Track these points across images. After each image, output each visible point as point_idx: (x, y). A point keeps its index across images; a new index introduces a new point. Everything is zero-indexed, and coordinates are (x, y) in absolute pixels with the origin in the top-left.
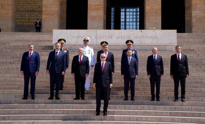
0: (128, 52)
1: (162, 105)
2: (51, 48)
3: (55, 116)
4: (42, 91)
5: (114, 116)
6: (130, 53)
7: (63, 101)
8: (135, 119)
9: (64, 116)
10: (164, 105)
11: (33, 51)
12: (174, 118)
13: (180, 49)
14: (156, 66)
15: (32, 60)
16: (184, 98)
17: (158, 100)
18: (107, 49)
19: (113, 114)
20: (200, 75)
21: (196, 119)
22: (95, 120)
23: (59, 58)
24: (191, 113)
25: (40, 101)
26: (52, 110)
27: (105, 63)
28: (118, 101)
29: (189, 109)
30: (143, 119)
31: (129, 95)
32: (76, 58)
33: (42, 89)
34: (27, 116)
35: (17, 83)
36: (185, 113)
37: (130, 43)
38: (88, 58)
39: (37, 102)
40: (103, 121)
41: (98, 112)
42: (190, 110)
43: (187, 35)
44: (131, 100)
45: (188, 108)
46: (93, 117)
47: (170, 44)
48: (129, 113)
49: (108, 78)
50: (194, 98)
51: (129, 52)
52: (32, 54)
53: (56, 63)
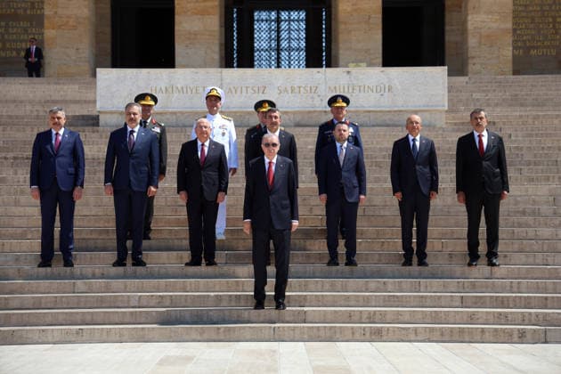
0: (337, 128)
1: (434, 276)
2: (91, 122)
3: (140, 312)
4: (91, 244)
5: (305, 309)
6: (344, 131)
7: (157, 269)
8: (365, 316)
9: (164, 312)
10: (440, 278)
11: (63, 129)
12: (474, 313)
13: (484, 120)
14: (417, 167)
15: (63, 156)
16: (495, 255)
17: (422, 263)
18: (278, 120)
19: (302, 304)
20: (530, 193)
21: (537, 315)
22: (252, 323)
23: (140, 147)
24: (520, 297)
25: (88, 270)
26: (128, 296)
27: (277, 160)
28: (310, 268)
29: (511, 287)
30: (388, 317)
31: (342, 249)
32: (190, 148)
33: (89, 236)
34: (58, 313)
35: (16, 222)
36: (503, 297)
37: (341, 104)
38: (223, 147)
39: (81, 274)
40: (275, 323)
41: (259, 300)
42: (515, 289)
43: (467, 83)
44: (346, 264)
45: (508, 284)
46: (246, 313)
47: (428, 106)
48: (347, 302)
49: (287, 202)
50: (522, 257)
51: (340, 130)
52: (60, 138)
53: (132, 161)
